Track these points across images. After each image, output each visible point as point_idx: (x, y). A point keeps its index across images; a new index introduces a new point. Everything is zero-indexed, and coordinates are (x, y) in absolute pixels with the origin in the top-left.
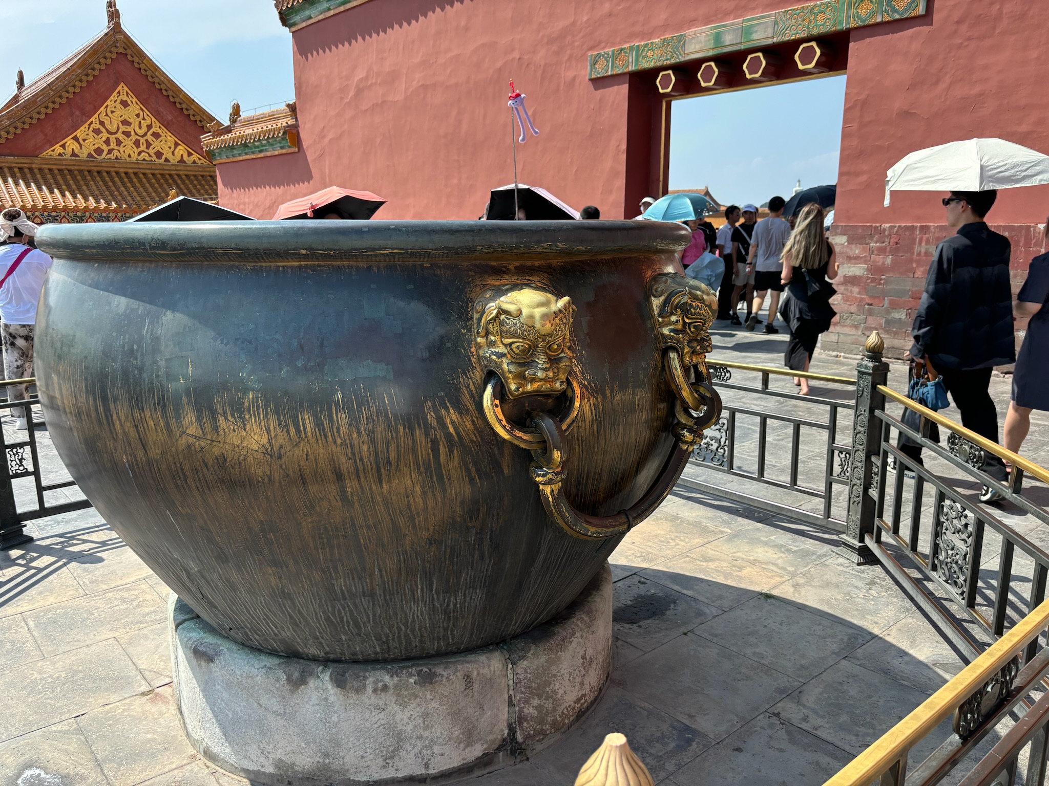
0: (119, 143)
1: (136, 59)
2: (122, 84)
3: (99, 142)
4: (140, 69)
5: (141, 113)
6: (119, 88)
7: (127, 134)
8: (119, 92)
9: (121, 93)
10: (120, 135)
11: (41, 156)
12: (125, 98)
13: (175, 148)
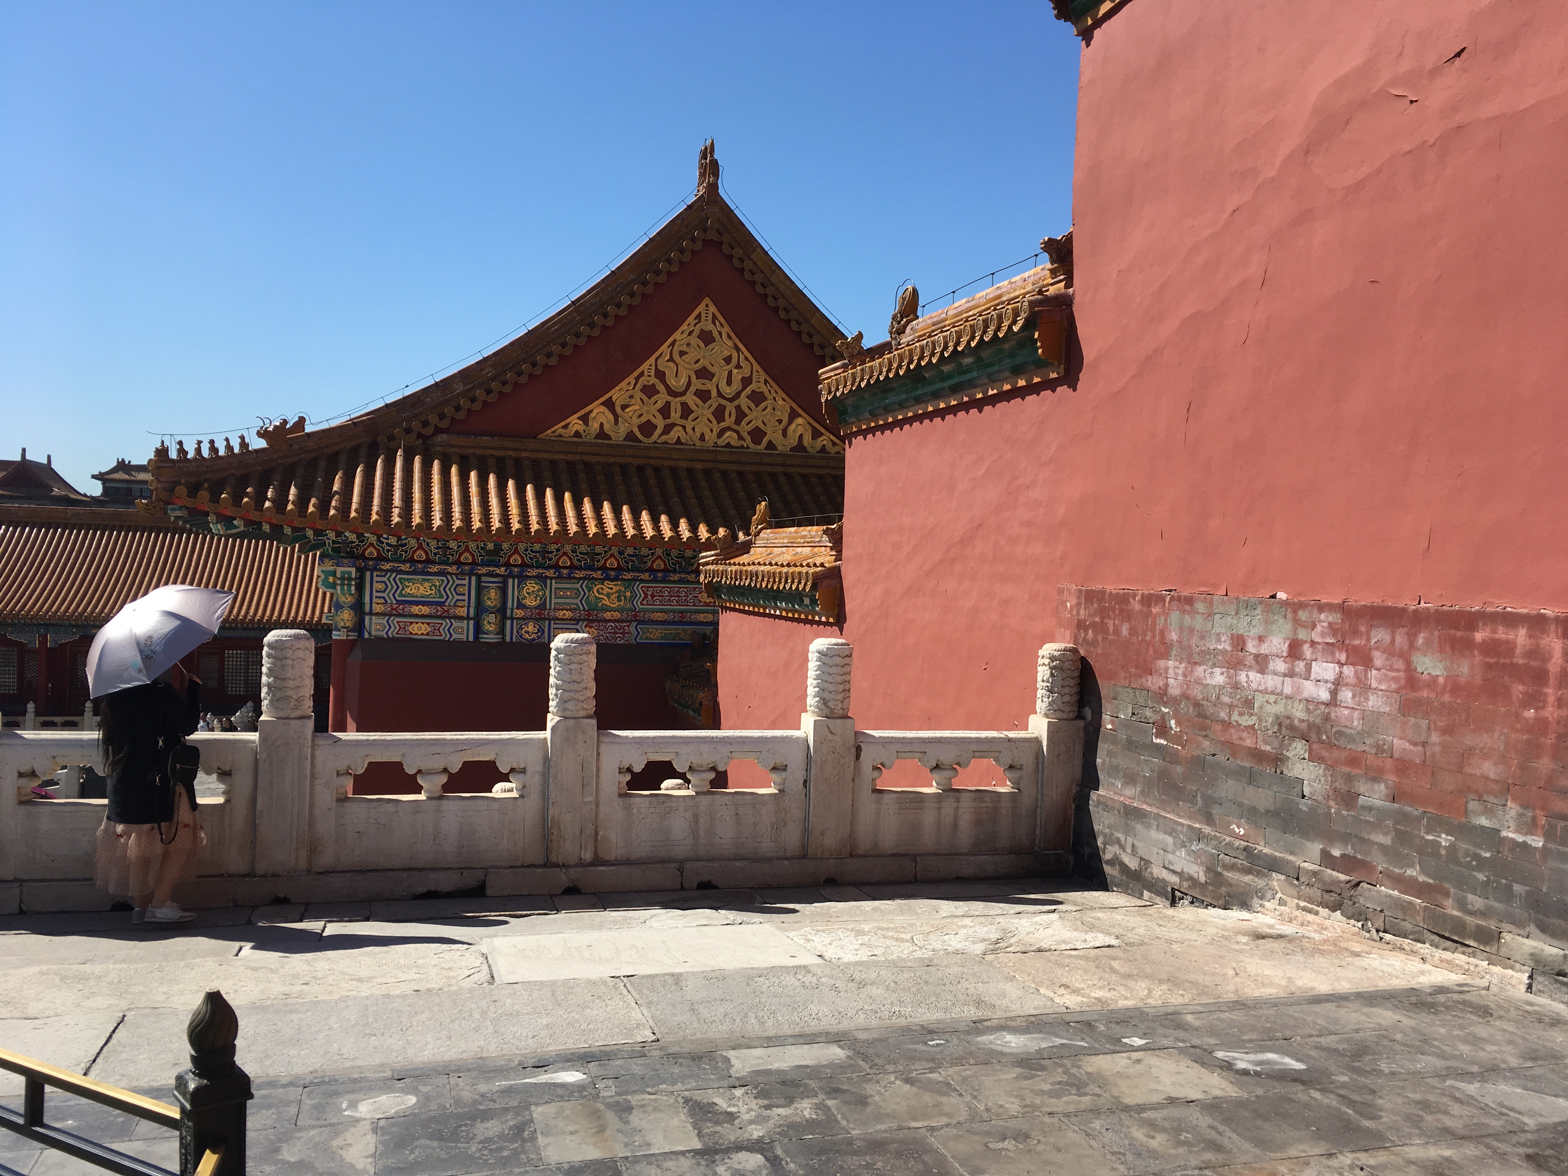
0: (686, 411)
1: (738, 252)
2: (707, 300)
3: (651, 411)
4: (743, 269)
5: (735, 355)
6: (701, 308)
7: (704, 395)
8: (699, 316)
9: (703, 318)
10: (690, 399)
11: (542, 436)
12: (710, 327)
13: (790, 422)
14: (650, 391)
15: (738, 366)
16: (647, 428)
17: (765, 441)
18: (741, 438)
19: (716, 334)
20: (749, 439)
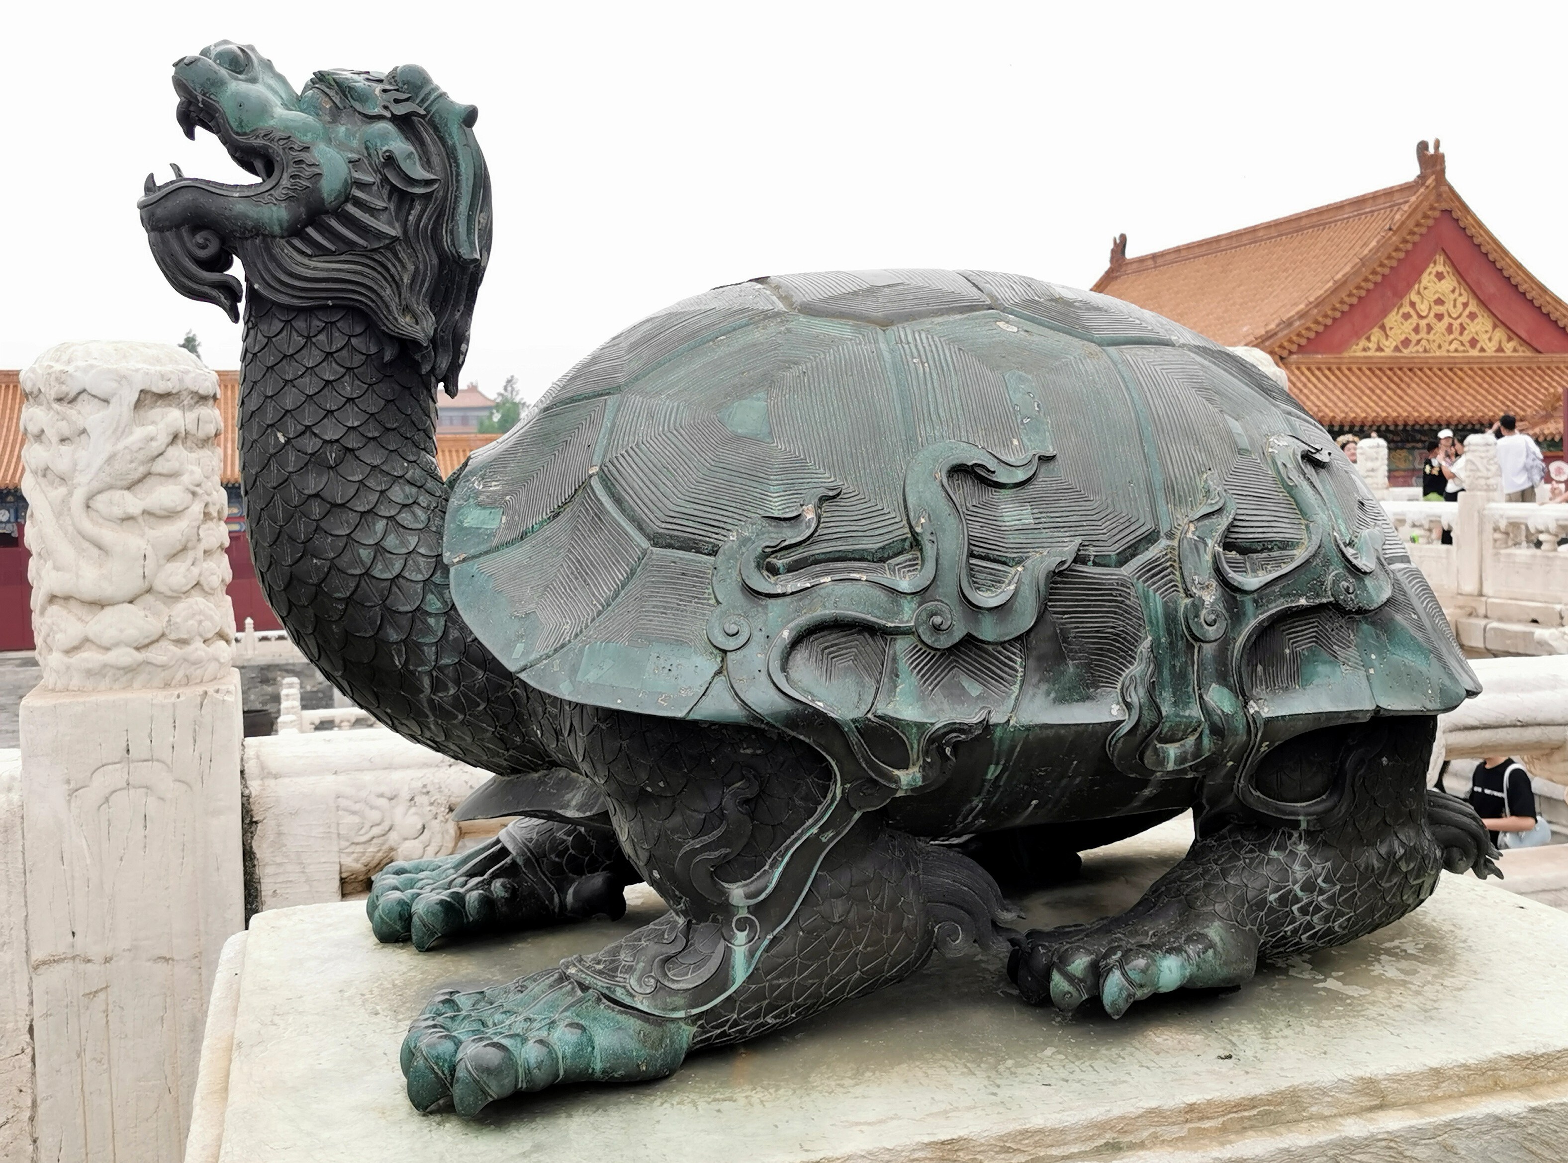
14: (1407, 316)
15: (1460, 295)
16: (1406, 342)
17: (1479, 346)
18: (1462, 344)
19: (1445, 274)
20: (1467, 345)
